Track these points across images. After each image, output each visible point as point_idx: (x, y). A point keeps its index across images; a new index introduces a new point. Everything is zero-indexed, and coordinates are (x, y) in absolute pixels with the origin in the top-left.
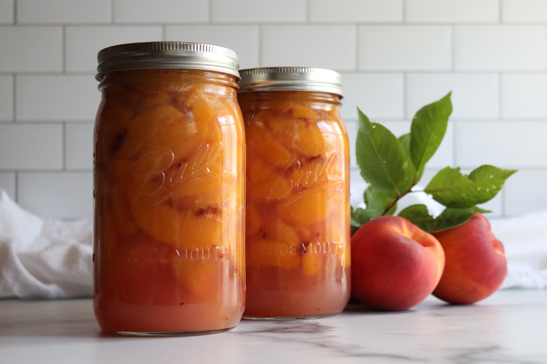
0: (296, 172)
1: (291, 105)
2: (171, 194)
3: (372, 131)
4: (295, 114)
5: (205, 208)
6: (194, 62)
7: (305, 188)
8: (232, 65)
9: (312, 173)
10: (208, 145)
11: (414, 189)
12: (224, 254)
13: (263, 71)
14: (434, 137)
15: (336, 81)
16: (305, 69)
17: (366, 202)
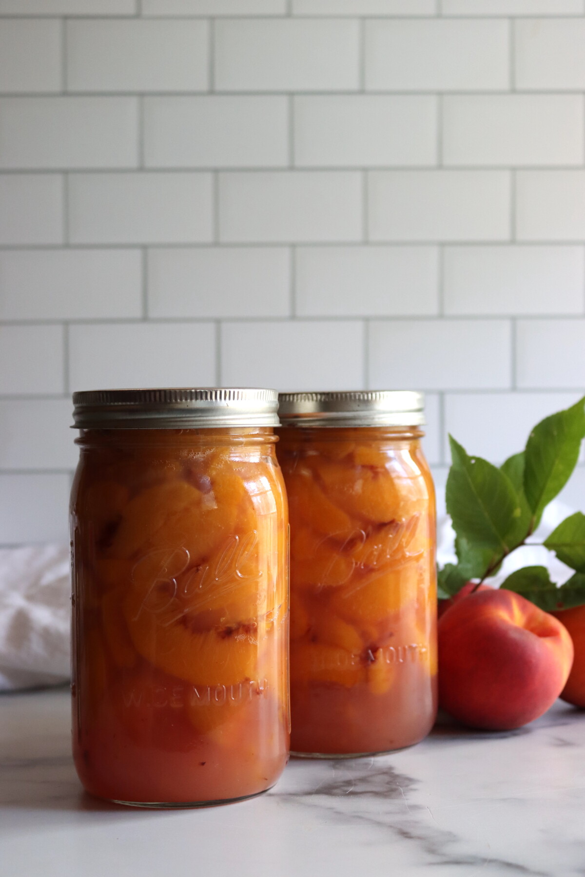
0: (360, 547)
1: (352, 447)
2: (186, 610)
3: (470, 468)
4: (358, 461)
5: (234, 626)
6: (216, 418)
7: (372, 570)
8: (269, 412)
9: (382, 547)
10: (237, 538)
11: (529, 540)
12: (262, 690)
13: (310, 397)
14: (559, 466)
15: (417, 406)
16: (372, 394)
17: (458, 553)
